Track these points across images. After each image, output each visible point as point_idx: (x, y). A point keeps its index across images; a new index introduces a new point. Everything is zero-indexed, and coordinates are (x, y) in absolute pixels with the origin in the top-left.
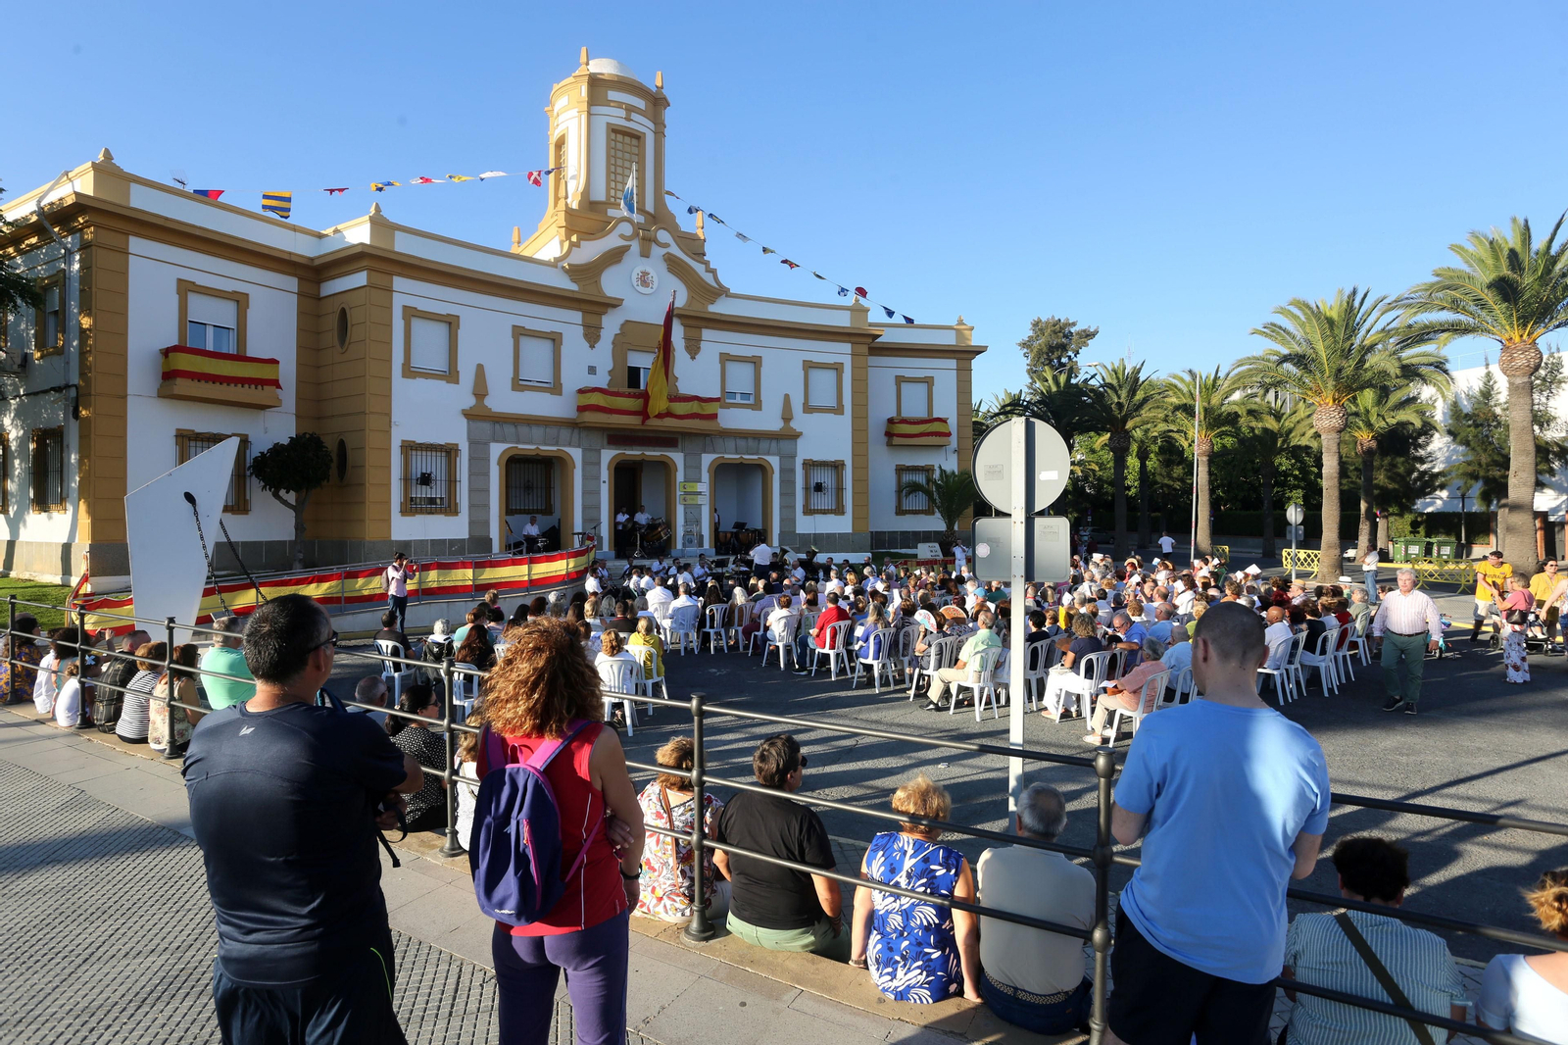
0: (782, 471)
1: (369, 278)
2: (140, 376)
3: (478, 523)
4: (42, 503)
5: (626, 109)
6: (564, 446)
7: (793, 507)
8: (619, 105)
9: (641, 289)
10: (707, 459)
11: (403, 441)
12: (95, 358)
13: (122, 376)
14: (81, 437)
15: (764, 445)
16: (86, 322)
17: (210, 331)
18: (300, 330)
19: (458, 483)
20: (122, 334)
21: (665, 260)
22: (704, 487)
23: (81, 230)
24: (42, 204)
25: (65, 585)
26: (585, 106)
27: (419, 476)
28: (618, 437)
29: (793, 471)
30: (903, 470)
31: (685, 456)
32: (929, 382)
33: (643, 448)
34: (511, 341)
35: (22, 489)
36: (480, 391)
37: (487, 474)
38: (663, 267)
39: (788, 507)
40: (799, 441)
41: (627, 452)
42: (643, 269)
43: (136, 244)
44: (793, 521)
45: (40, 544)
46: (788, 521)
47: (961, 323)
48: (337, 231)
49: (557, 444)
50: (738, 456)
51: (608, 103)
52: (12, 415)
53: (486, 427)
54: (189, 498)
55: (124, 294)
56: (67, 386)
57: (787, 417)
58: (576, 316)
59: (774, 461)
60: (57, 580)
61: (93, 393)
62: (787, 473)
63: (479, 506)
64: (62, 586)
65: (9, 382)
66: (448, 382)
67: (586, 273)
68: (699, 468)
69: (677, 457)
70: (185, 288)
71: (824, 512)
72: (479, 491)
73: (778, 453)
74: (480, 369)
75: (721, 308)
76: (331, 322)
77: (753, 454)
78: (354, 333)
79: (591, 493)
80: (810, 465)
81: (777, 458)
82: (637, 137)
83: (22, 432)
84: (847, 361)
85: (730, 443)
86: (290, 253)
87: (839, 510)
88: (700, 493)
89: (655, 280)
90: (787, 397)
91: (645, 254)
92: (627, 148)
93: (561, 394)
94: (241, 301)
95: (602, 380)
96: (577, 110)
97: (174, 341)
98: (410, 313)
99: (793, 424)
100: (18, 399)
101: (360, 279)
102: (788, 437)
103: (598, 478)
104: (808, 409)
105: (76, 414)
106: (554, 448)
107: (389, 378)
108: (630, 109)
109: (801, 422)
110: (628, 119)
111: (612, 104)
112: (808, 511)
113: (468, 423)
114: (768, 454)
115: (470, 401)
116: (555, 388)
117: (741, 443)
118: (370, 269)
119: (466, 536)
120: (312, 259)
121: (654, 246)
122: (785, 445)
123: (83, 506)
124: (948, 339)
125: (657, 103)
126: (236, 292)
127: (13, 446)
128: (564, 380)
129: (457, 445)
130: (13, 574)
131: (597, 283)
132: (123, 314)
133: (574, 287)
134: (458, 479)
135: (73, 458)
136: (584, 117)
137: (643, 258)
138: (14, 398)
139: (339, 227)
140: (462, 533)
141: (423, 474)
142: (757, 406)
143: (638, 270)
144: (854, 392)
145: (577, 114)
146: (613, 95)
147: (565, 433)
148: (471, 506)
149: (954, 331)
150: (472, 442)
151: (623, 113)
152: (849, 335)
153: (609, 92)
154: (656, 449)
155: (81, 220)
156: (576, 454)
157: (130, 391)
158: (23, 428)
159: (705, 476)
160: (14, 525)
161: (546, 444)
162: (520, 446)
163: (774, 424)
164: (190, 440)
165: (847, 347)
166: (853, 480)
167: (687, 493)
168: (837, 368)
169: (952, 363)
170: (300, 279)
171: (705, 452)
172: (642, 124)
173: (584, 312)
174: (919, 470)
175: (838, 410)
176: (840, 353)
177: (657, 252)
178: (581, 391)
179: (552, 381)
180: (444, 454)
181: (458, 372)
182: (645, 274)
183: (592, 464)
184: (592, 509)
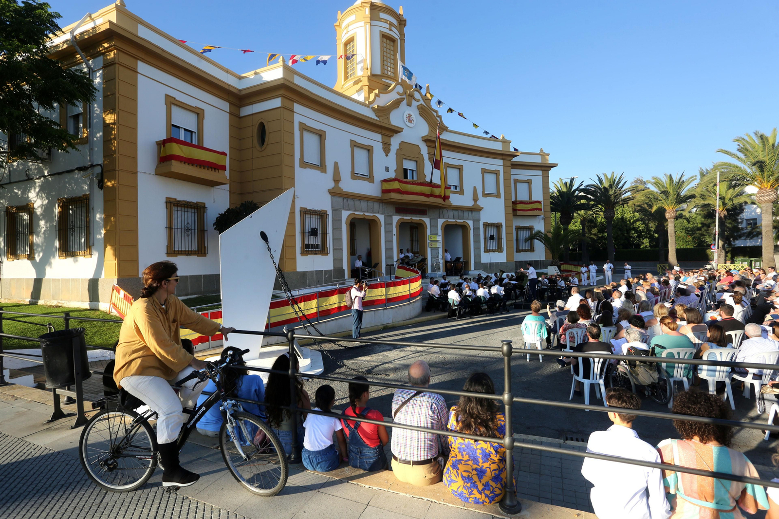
0: (474, 229)
1: (282, 102)
2: (145, 160)
3: (337, 260)
4: (67, 250)
5: (389, 24)
6: (376, 213)
7: (479, 248)
8: (386, 21)
9: (408, 124)
10: (441, 222)
11: (301, 208)
12: (118, 143)
13: (135, 159)
14: (105, 201)
15: (466, 214)
16: (110, 118)
17: (182, 132)
18: (231, 136)
19: (328, 235)
20: (133, 129)
21: (418, 109)
22: (439, 238)
23: (103, 54)
24: (75, 34)
25: (94, 309)
26: (368, 20)
27: (310, 230)
28: (401, 208)
29: (479, 228)
30: (519, 228)
31: (430, 220)
32: (529, 182)
33: (412, 215)
34: (349, 149)
35: (48, 241)
36: (337, 180)
37: (341, 230)
38: (417, 112)
39: (477, 248)
40: (481, 212)
41: (405, 218)
42: (409, 113)
43: (142, 67)
44: (480, 256)
45: (67, 281)
46: (478, 256)
47: (541, 151)
48: (256, 73)
49: (373, 212)
50: (454, 221)
51: (380, 20)
52: (37, 190)
53: (340, 200)
54: (264, 236)
55: (135, 100)
56: (92, 166)
57: (475, 200)
58: (379, 137)
59: (470, 223)
60: (86, 305)
61: (117, 169)
62: (476, 229)
63: (338, 249)
64: (90, 310)
65: (34, 167)
66: (321, 172)
67: (383, 111)
68: (437, 227)
69: (427, 220)
70: (171, 102)
71: (494, 251)
72: (337, 240)
73: (472, 219)
74: (336, 164)
75: (445, 136)
76: (254, 132)
77: (461, 219)
78: (269, 138)
79: (389, 241)
80: (486, 225)
81: (472, 221)
82: (393, 40)
83: (46, 201)
84: (501, 169)
85: (451, 213)
86: (229, 85)
87: (499, 249)
88: (437, 241)
89: (414, 119)
90: (475, 188)
91: (409, 105)
92: (388, 47)
93: (373, 183)
94: (199, 114)
95: (392, 175)
96: (364, 22)
97: (164, 137)
98: (304, 128)
99: (478, 203)
100: (42, 179)
101: (276, 103)
102: (476, 210)
103: (392, 232)
104: (485, 195)
105: (101, 185)
106: (371, 215)
107: (293, 167)
108: (391, 24)
109: (482, 202)
110: (391, 30)
111: (382, 20)
112: (486, 251)
113: (331, 197)
114: (468, 219)
115: (331, 185)
116: (370, 178)
117: (456, 213)
118: (283, 96)
119: (332, 268)
120: (240, 91)
121: (413, 101)
122: (475, 214)
123: (109, 251)
124: (537, 160)
125: (402, 22)
126: (198, 108)
127: (39, 211)
128: (375, 174)
129: (326, 211)
130: (41, 302)
131: (388, 118)
132: (135, 114)
133: (377, 119)
134: (328, 233)
135: (99, 217)
136: (368, 26)
137: (408, 107)
138: (39, 178)
139: (258, 71)
140: (330, 267)
141: (312, 229)
142: (461, 192)
143: (406, 113)
144: (505, 186)
145: (363, 25)
146: (383, 15)
147: (376, 206)
148: (334, 249)
149: (540, 156)
150: (334, 210)
151: (387, 26)
152: (503, 155)
153: (380, 13)
154: (418, 216)
155: (106, 45)
156: (381, 218)
157: (139, 169)
158: (47, 198)
159: (440, 232)
160: (40, 268)
161: (368, 212)
162: (356, 213)
163: (469, 203)
164: (174, 205)
165: (500, 162)
166: (506, 233)
167: (432, 241)
168: (496, 173)
169: (540, 173)
170: (231, 104)
171: (439, 218)
172: (395, 34)
173: (383, 135)
174: (526, 229)
175: (497, 195)
176: (497, 164)
177: (415, 104)
178: (385, 181)
179: (368, 175)
180: (319, 217)
181: (326, 166)
182: (410, 115)
183: (388, 224)
184: (389, 250)
